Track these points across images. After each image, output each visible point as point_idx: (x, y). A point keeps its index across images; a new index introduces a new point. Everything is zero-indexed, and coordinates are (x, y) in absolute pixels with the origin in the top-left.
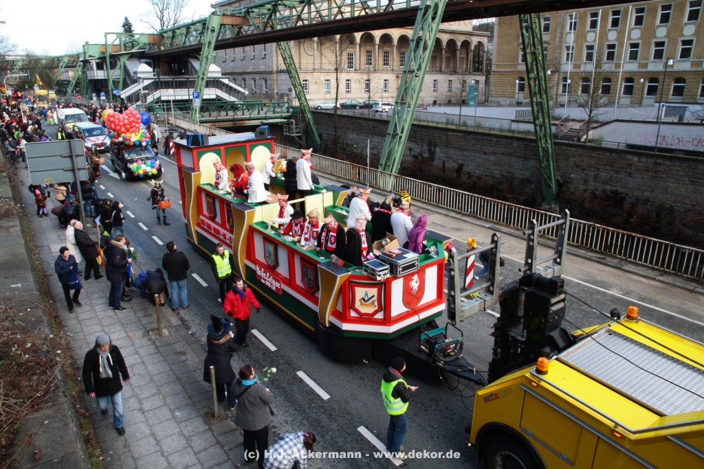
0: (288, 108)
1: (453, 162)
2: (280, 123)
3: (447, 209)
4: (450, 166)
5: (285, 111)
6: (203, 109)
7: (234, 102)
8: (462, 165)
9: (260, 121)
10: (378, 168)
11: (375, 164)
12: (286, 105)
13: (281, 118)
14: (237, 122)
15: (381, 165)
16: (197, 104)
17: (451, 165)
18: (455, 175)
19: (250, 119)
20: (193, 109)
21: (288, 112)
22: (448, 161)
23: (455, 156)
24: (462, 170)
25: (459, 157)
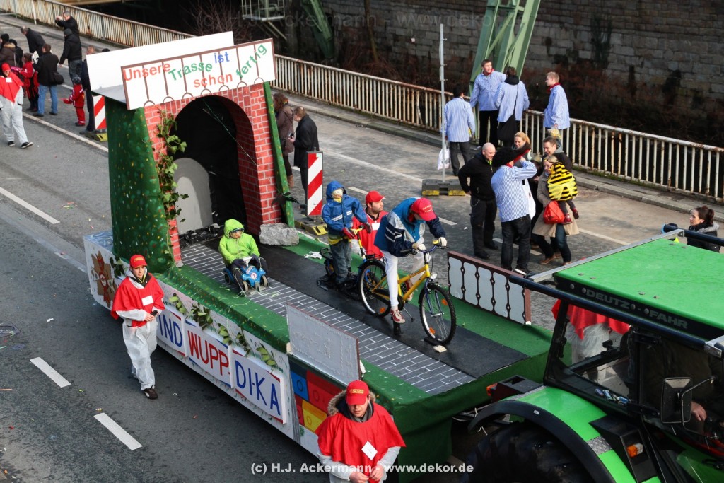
3: (638, 184)
4: (647, 78)
8: (678, 74)
17: (650, 75)
22: (642, 65)
23: (659, 53)
24: (679, 85)
25: (670, 53)
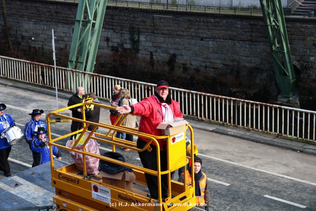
1: (163, 52)
4: (159, 58)
8: (174, 56)
10: (67, 66)
11: (63, 61)
15: (72, 62)
17: (161, 56)
18: (167, 68)
22: (156, 52)
23: (164, 45)
24: (175, 62)
25: (170, 45)
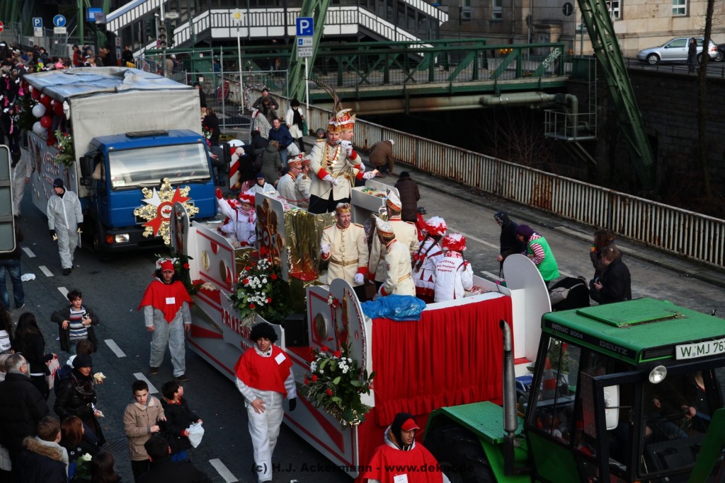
0: (559, 62)
2: (536, 103)
5: (551, 69)
6: (321, 64)
7: (406, 44)
9: (477, 98)
12: (555, 53)
13: (538, 89)
14: (414, 102)
16: (307, 49)
19: (449, 93)
20: (294, 63)
21: (559, 72)
